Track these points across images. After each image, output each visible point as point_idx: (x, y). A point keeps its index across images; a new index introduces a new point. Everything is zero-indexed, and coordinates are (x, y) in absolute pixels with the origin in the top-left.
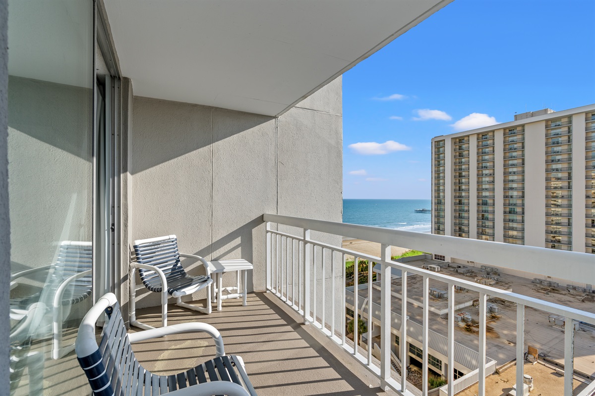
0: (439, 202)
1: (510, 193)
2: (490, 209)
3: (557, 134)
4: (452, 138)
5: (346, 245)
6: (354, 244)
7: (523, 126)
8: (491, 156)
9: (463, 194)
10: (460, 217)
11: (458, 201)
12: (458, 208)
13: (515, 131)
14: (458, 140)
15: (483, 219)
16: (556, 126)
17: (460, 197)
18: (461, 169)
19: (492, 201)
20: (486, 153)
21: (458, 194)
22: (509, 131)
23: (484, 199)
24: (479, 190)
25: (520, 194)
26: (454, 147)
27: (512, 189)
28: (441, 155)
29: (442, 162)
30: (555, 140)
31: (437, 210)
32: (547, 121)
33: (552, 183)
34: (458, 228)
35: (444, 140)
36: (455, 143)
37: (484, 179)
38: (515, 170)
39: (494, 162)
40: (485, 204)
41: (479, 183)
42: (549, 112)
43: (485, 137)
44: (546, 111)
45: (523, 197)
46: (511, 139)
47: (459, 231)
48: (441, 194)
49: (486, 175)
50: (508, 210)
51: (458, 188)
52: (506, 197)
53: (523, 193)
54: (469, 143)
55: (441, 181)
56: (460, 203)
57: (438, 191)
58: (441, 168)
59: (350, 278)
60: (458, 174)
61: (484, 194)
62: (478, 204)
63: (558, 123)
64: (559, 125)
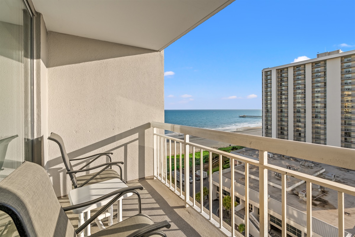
0: (268, 111)
1: (316, 105)
2: (302, 115)
3: (349, 66)
4: (276, 69)
7: (325, 61)
8: (303, 81)
9: (283, 106)
10: (282, 121)
11: (280, 110)
12: (280, 115)
13: (319, 64)
14: (280, 71)
15: (297, 122)
16: (348, 60)
17: (282, 107)
18: (282, 90)
19: (303, 110)
20: (299, 79)
21: (280, 106)
22: (315, 64)
23: (298, 109)
24: (295, 103)
25: (323, 105)
26: (278, 75)
27: (317, 102)
28: (269, 81)
29: (269, 85)
30: (348, 70)
31: (267, 117)
32: (342, 57)
33: (345, 98)
34: (280, 128)
35: (271, 71)
36: (278, 72)
37: (297, 96)
38: (319, 89)
39: (305, 85)
40: (299, 112)
41: (295, 98)
42: (340, 52)
43: (299, 68)
45: (325, 107)
46: (316, 69)
47: (281, 130)
48: (269, 106)
49: (299, 93)
50: (314, 116)
51: (280, 102)
52: (313, 107)
53: (325, 104)
54: (287, 73)
55: (269, 97)
56: (282, 111)
57: (267, 104)
58: (269, 89)
60: (280, 93)
61: (298, 105)
62: (294, 112)
63: (349, 59)
64: (350, 60)
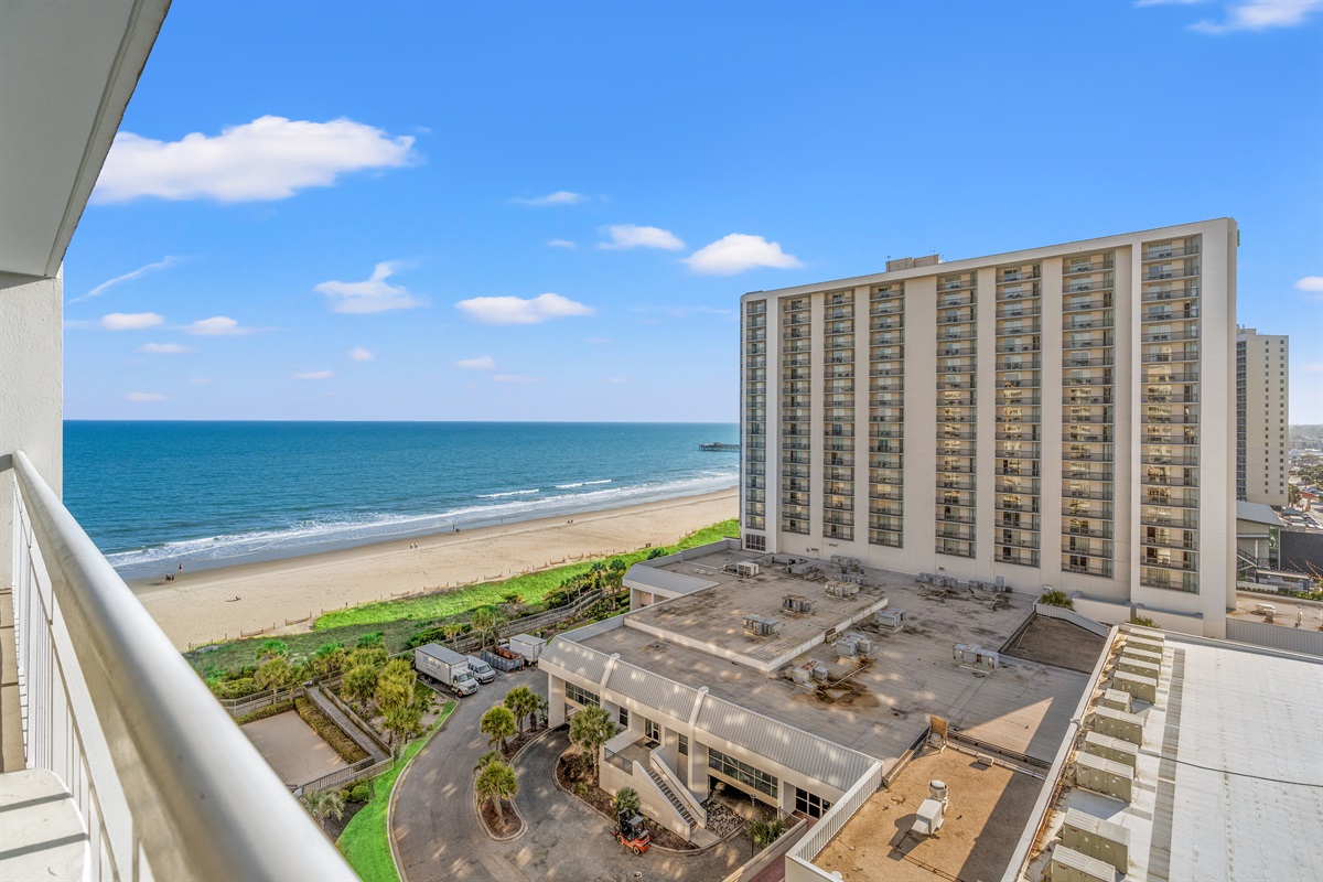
0: (755, 429)
1: (880, 412)
2: (846, 442)
3: (955, 303)
4: (779, 298)
5: (559, 528)
6: (576, 524)
7: (901, 283)
8: (849, 339)
9: (799, 413)
10: (794, 459)
11: (789, 428)
12: (789, 441)
13: (888, 292)
14: (789, 303)
15: (833, 463)
16: (953, 287)
17: (794, 418)
18: (794, 362)
19: (848, 428)
20: (838, 331)
21: (789, 414)
22: (880, 291)
23: (835, 423)
24: (828, 405)
25: (897, 413)
26: (783, 317)
27: (883, 403)
28: (759, 332)
29: (761, 346)
30: (951, 313)
31: (752, 446)
32: (939, 276)
33: (946, 393)
34: (789, 483)
35: (765, 301)
36: (785, 308)
37: (836, 384)
38: (888, 366)
39: (853, 350)
40: (838, 432)
41: (828, 391)
42: (940, 262)
43: (838, 299)
44: (936, 258)
45: (901, 419)
46: (881, 306)
47: (792, 488)
48: (759, 413)
49: (840, 375)
50: (876, 444)
51: (789, 400)
52: (873, 419)
53: (902, 410)
54: (810, 311)
55: (759, 386)
56: (794, 431)
57: (753, 405)
58: (759, 359)
59: (572, 606)
60: (789, 372)
61: (837, 412)
62: (826, 433)
63: (955, 283)
64: (957, 287)
